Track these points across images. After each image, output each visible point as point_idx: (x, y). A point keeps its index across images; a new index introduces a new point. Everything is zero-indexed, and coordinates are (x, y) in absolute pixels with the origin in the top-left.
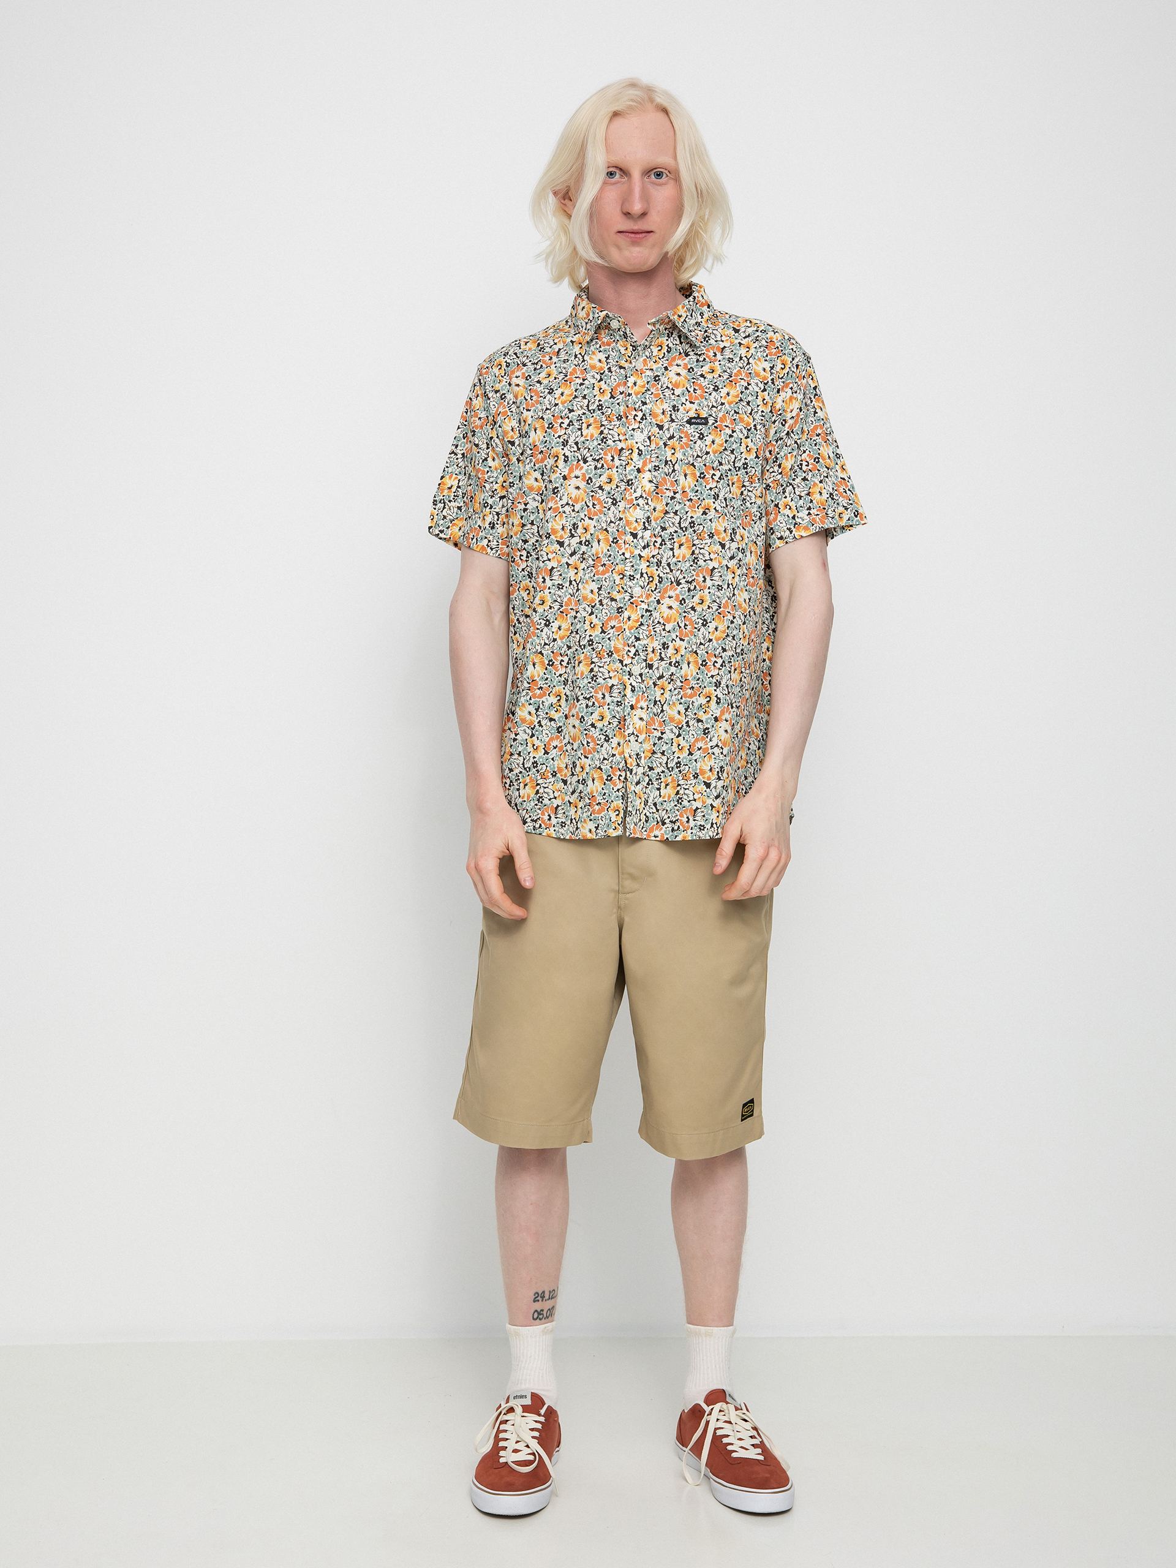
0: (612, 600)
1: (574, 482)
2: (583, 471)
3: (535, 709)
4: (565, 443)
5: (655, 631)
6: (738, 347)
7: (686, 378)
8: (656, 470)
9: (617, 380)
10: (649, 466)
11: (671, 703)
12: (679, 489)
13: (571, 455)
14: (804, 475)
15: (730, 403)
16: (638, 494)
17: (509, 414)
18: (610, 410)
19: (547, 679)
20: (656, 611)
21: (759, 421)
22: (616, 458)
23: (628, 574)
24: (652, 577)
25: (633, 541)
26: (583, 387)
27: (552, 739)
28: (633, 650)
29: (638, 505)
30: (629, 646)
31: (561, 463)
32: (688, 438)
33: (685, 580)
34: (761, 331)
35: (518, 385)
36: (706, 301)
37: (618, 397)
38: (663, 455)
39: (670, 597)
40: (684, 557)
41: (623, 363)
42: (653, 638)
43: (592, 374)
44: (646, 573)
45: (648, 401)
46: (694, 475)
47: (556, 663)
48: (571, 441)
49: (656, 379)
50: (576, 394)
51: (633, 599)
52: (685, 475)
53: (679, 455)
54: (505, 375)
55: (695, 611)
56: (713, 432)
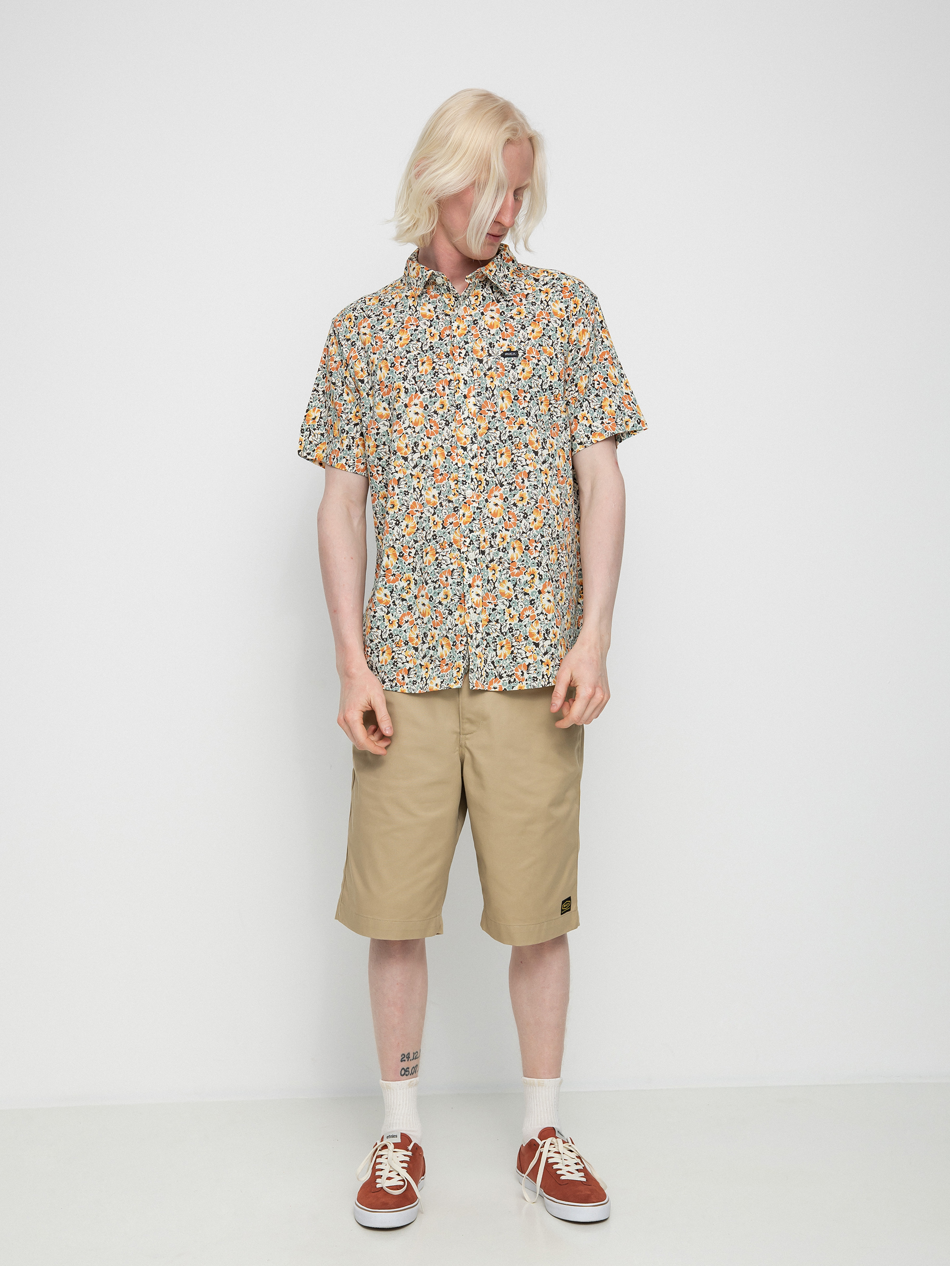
0: (450, 501)
1: (413, 409)
2: (421, 400)
3: (390, 592)
4: (405, 378)
5: (485, 524)
6: (539, 293)
7: (499, 320)
8: (479, 395)
9: (444, 325)
10: (473, 393)
11: (501, 581)
12: (498, 410)
13: (410, 388)
14: (596, 392)
15: (535, 338)
16: (466, 416)
17: (359, 357)
18: (439, 350)
19: (398, 567)
20: (485, 508)
21: (559, 351)
22: (447, 388)
23: (461, 479)
24: (480, 481)
25: (463, 454)
26: (417, 332)
27: (404, 615)
28: (468, 540)
29: (466, 424)
30: (465, 537)
31: (402, 394)
32: (503, 368)
33: (507, 482)
34: (556, 279)
35: (365, 334)
36: (511, 257)
37: (445, 339)
38: (483, 383)
39: (495, 496)
40: (505, 464)
41: (448, 311)
42: (484, 530)
43: (423, 321)
44: (476, 478)
45: (469, 341)
46: (509, 397)
47: (405, 554)
48: (410, 376)
49: (475, 322)
50: (412, 338)
51: (466, 500)
52: (503, 398)
53: (497, 383)
54: (354, 326)
55: (517, 506)
56: (523, 362)
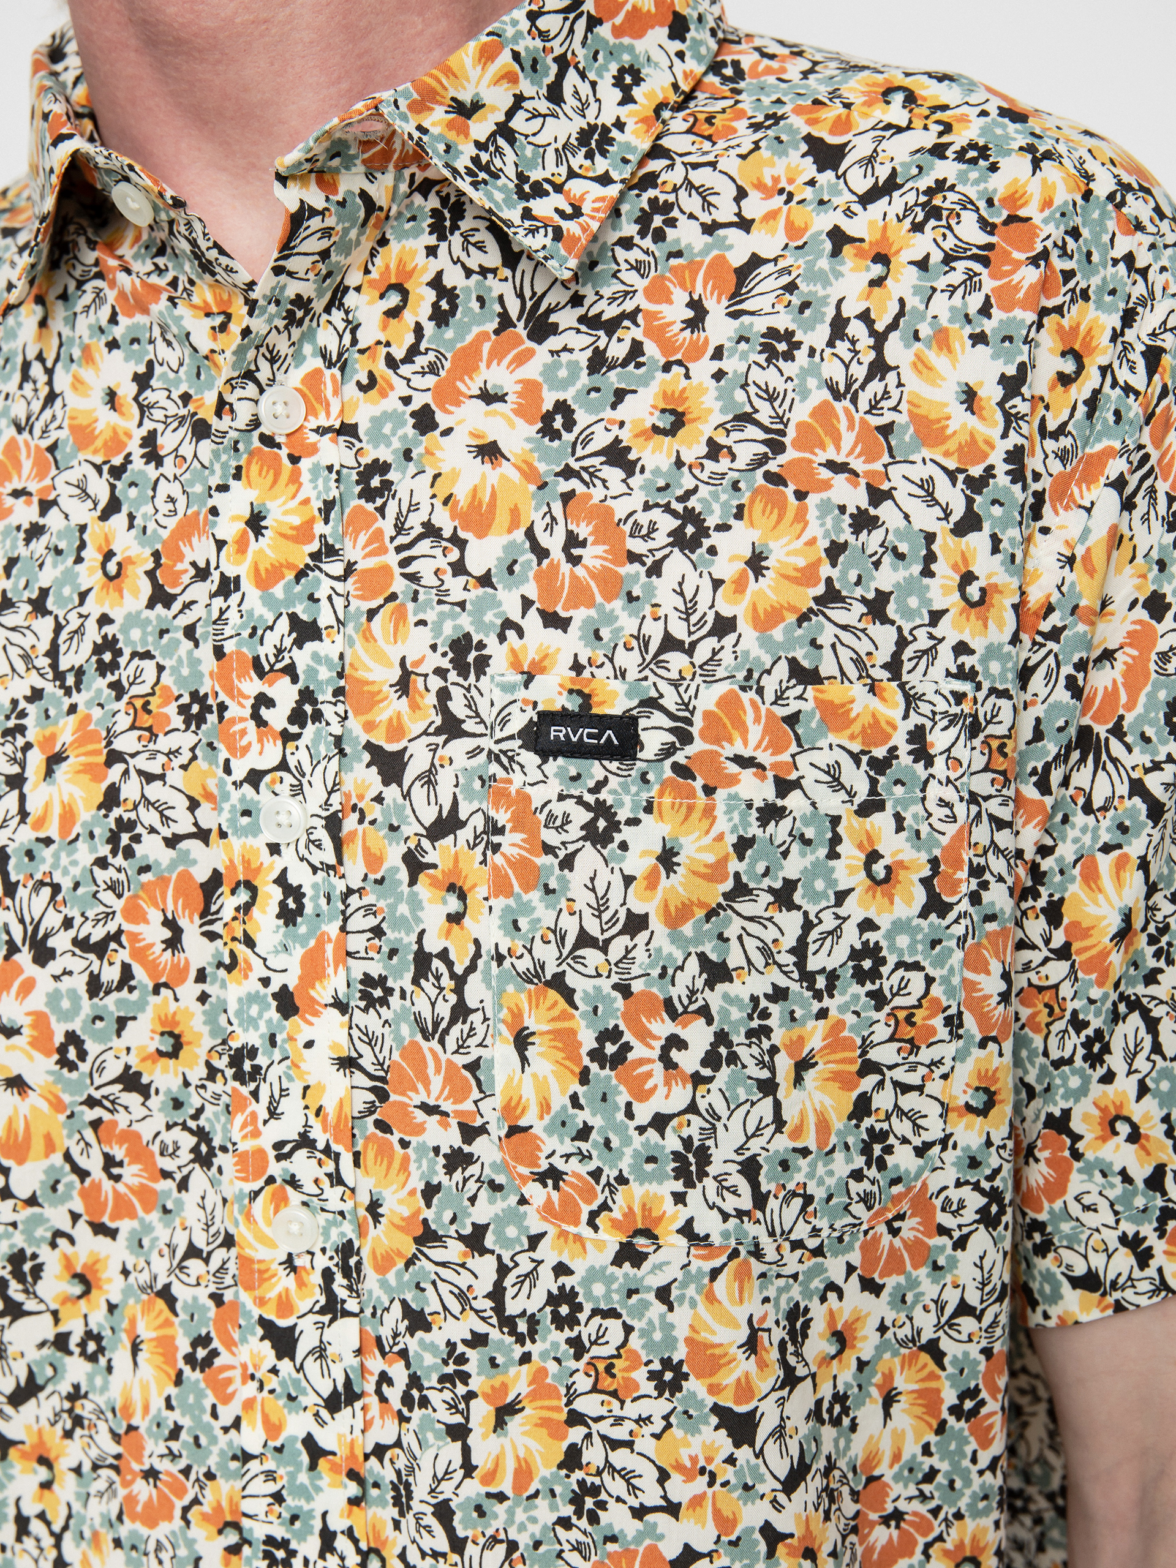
2: (37, 1001)
7: (528, 473)
8: (371, 1003)
12: (491, 1113)
15: (765, 621)
16: (288, 1128)
22: (191, 929)
23: (258, 1531)
29: (293, 1182)
32: (533, 835)
37: (187, 597)
38: (401, 923)
40: (524, 1473)
44: (350, 1533)
45: (325, 618)
46: (566, 1039)
52: (522, 1041)
53: (488, 927)
56: (667, 800)
